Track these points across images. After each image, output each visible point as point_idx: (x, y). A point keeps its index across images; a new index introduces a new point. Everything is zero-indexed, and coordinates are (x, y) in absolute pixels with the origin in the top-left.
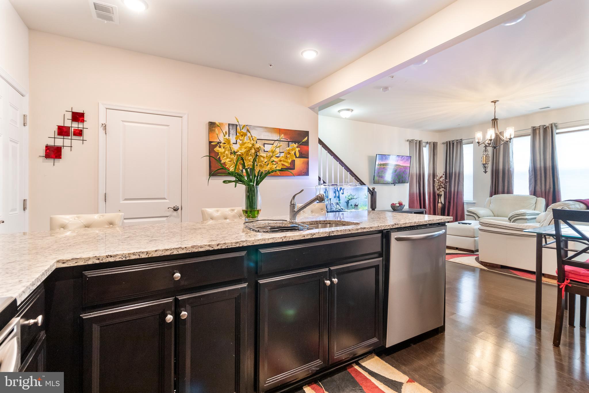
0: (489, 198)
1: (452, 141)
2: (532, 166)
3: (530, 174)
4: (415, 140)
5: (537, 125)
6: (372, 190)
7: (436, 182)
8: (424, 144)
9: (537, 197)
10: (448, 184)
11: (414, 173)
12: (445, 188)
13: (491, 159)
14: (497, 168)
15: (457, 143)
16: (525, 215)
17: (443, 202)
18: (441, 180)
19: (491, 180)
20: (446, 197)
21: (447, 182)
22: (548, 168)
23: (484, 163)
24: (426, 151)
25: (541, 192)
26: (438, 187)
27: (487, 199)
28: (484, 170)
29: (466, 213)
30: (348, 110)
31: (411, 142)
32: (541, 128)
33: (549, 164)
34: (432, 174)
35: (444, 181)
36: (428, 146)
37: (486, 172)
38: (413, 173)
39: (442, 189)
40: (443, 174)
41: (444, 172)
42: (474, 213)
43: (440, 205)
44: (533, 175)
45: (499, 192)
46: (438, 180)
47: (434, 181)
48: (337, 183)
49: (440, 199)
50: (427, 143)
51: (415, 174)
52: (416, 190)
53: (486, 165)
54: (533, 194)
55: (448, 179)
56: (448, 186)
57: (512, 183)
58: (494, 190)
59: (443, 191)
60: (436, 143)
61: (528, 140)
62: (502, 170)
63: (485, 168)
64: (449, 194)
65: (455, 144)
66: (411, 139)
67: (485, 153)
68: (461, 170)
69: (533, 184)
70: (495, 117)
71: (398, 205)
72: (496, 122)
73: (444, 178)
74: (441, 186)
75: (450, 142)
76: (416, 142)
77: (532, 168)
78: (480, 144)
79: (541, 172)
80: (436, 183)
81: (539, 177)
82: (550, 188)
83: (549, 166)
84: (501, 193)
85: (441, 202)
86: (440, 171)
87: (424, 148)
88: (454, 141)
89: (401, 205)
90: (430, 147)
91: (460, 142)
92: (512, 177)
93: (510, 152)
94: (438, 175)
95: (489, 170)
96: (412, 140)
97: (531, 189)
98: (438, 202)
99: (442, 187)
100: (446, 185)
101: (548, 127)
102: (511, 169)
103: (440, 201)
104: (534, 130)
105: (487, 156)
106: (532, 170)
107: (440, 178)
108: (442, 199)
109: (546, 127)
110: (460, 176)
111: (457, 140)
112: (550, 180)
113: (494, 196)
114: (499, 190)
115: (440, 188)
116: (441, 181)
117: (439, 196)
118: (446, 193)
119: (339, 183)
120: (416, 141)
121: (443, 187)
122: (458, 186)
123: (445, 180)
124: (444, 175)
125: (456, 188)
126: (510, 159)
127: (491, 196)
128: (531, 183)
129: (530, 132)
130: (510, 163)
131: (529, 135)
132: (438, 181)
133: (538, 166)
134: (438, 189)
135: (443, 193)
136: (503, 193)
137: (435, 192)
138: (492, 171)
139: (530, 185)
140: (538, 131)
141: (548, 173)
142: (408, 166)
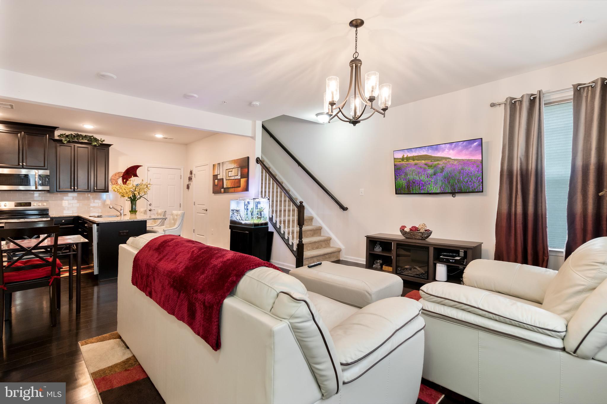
142: (475, 160)
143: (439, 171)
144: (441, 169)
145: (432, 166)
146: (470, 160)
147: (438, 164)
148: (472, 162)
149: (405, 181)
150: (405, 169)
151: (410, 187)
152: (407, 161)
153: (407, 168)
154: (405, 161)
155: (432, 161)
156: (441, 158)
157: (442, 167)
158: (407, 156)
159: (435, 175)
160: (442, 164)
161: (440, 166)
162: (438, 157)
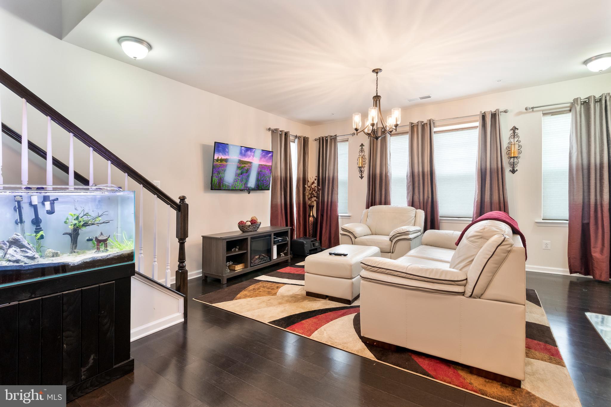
0: (365, 211)
1: (325, 137)
2: (410, 171)
3: (408, 180)
4: (279, 130)
5: (415, 121)
6: (178, 201)
7: (307, 189)
8: (292, 138)
9: (417, 209)
10: (321, 192)
11: (278, 176)
12: (318, 197)
13: (367, 161)
14: (374, 173)
15: (331, 140)
16: (408, 234)
17: (315, 215)
18: (313, 186)
19: (368, 187)
20: (319, 209)
21: (320, 189)
22: (426, 173)
23: (360, 165)
24: (294, 148)
25: (419, 203)
26: (309, 196)
27: (364, 211)
28: (360, 175)
29: (341, 232)
30: (139, 41)
31: (274, 132)
32: (420, 124)
33: (427, 168)
34: (301, 179)
35: (316, 188)
36: (297, 140)
37: (362, 177)
38: (276, 175)
39: (314, 199)
40: (315, 179)
41: (316, 177)
42: (350, 232)
43: (311, 219)
44: (410, 181)
45: (376, 203)
46: (309, 187)
47: (304, 188)
48: (45, 184)
49: (311, 212)
50: (296, 137)
51: (280, 178)
52: (280, 200)
53: (363, 169)
54: (411, 205)
55: (321, 186)
56: (321, 195)
57: (389, 191)
58: (371, 200)
59: (315, 200)
60: (308, 138)
61: (406, 139)
62: (379, 176)
63: (361, 172)
64: (321, 205)
65: (329, 140)
66: (273, 128)
67: (361, 154)
68: (336, 174)
69: (411, 193)
70: (377, 94)
71: (249, 223)
72: (378, 101)
73: (316, 185)
74: (313, 194)
75: (323, 138)
76: (281, 133)
77: (410, 173)
78: (358, 132)
79: (419, 178)
80: (307, 191)
81: (416, 185)
82: (428, 197)
83: (428, 170)
84: (378, 203)
85: (313, 216)
86: (312, 175)
87: (292, 144)
88: (327, 137)
89: (255, 223)
90: (299, 143)
91: (334, 139)
92: (389, 184)
93: (387, 153)
94: (309, 180)
95: (365, 175)
96: (276, 130)
97: (409, 199)
98: (310, 216)
99: (314, 196)
100: (319, 193)
101: (427, 123)
102: (389, 174)
103: (311, 214)
104: (413, 127)
105: (364, 157)
106: (410, 175)
107: (312, 184)
108: (314, 212)
109: (424, 124)
110: (334, 181)
111: (331, 136)
112: (428, 188)
113: (371, 208)
114: (376, 200)
115: (312, 197)
116: (313, 188)
117: (311, 207)
118: (318, 204)
119: (54, 184)
120: (281, 131)
121: (316, 195)
122: (331, 195)
123: (318, 187)
124: (317, 180)
125: (330, 197)
126: (387, 162)
127: (368, 207)
128: (410, 192)
129: (409, 129)
130: (388, 167)
131: (407, 133)
132: (309, 189)
133: (416, 170)
134: (309, 199)
135: (315, 204)
136: (380, 204)
137: (306, 203)
138: (369, 176)
139: (408, 193)
140: (415, 129)
141: (426, 180)
142: (269, 165)
143: (245, 171)
144: (246, 170)
145: (240, 168)
146: (267, 165)
147: (245, 166)
148: (267, 166)
149: (217, 179)
150: (219, 168)
151: (221, 184)
152: (221, 162)
153: (220, 167)
154: (219, 161)
155: (240, 164)
156: (246, 162)
157: (248, 169)
158: (222, 158)
159: (241, 174)
160: (247, 166)
161: (246, 168)
162: (245, 161)
